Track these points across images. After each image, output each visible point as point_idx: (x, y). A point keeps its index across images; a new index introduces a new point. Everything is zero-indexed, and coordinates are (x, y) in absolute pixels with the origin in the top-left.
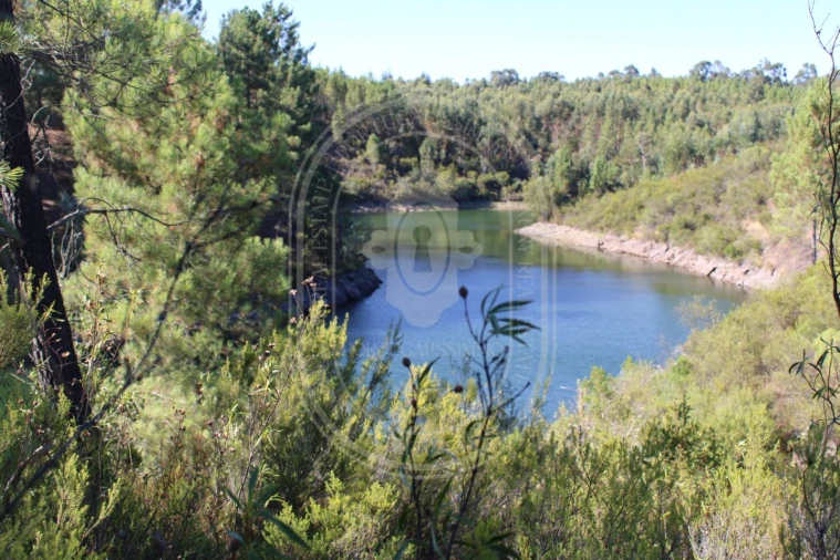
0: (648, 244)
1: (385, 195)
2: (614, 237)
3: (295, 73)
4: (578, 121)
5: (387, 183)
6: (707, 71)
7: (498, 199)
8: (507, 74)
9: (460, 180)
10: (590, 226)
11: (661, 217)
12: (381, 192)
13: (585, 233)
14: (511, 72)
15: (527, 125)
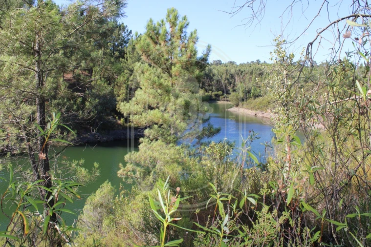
2: (260, 112)
7: (219, 100)
8: (218, 61)
9: (206, 94)
10: (252, 109)
13: (250, 111)
14: (220, 61)
15: (228, 77)
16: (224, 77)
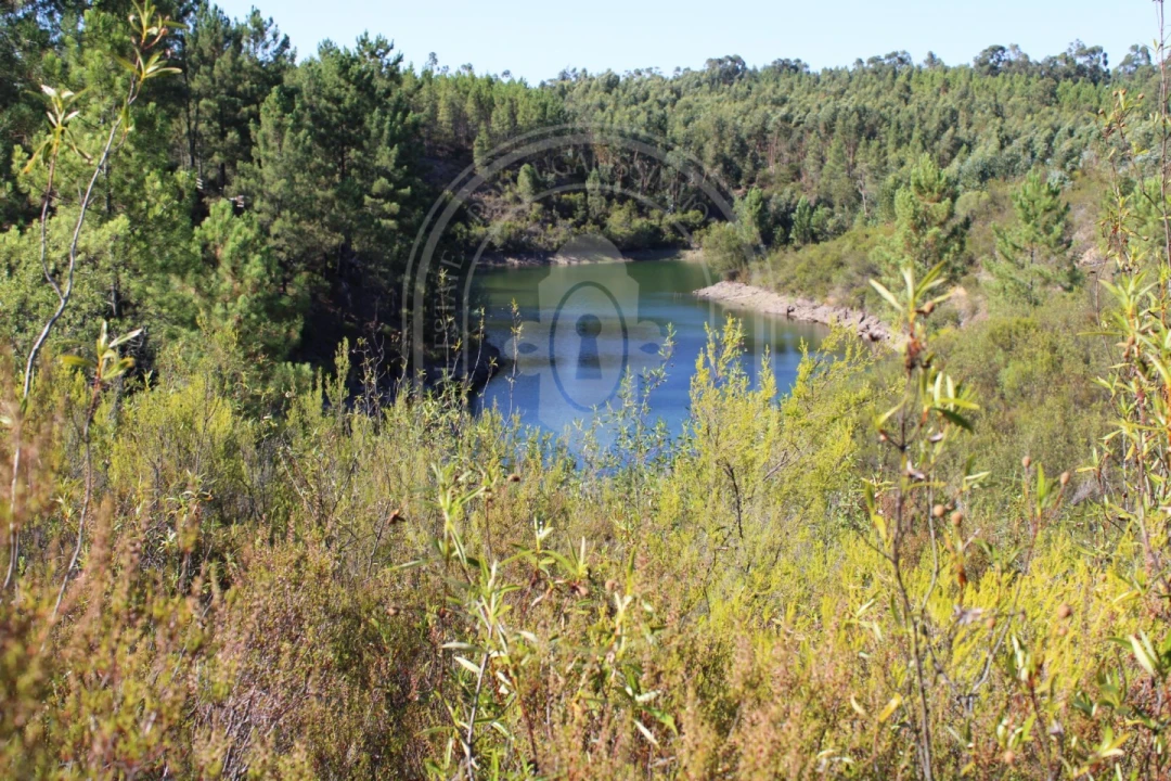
0: (842, 311)
1: (541, 243)
2: (807, 302)
3: (392, 129)
4: (800, 140)
5: (544, 228)
6: (999, 60)
7: (688, 247)
8: (729, 63)
9: (638, 222)
11: (860, 278)
12: (535, 240)
13: (775, 297)
14: (737, 60)
15: (727, 149)
16: (710, 152)
